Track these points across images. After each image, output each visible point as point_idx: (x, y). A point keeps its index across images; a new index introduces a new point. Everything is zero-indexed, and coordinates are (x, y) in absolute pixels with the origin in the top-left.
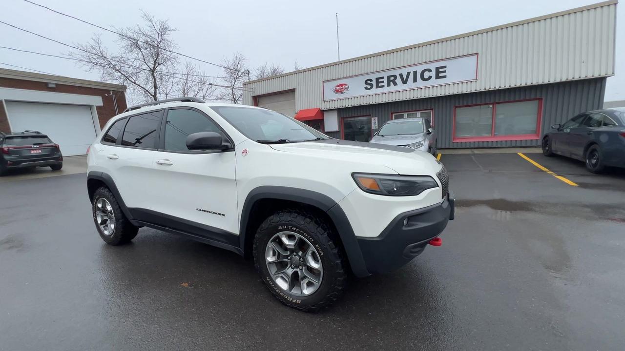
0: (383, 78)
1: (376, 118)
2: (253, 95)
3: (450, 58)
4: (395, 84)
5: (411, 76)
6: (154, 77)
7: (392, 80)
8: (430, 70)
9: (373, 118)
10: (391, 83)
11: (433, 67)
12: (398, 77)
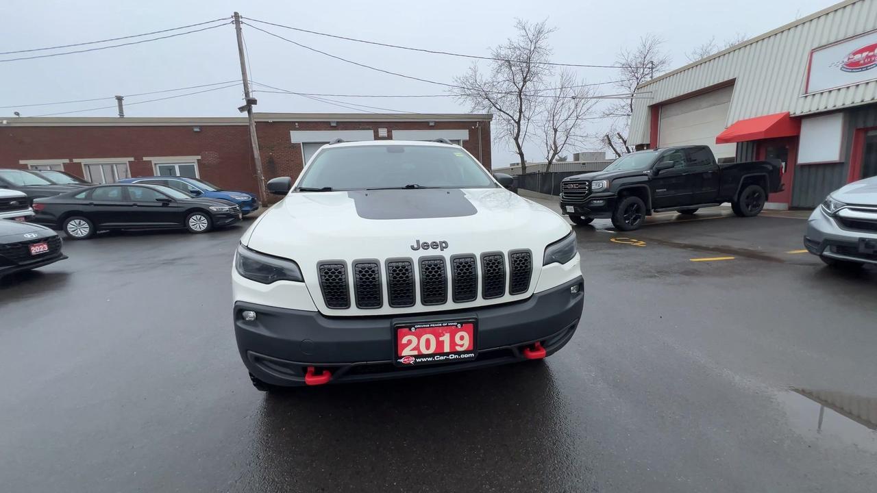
2: (651, 104)
6: (521, 99)
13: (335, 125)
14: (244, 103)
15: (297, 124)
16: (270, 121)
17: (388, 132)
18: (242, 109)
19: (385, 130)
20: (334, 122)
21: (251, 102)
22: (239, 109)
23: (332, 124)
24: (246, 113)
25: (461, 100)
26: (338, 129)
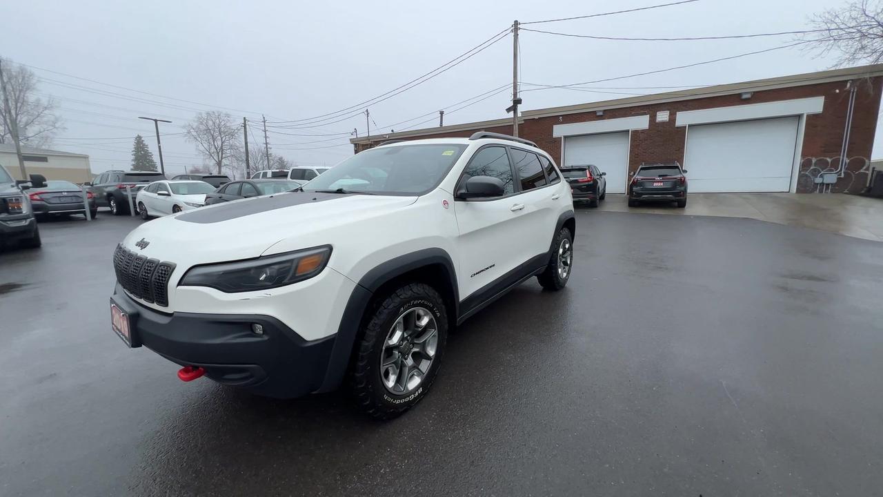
13: (601, 114)
14: (511, 104)
15: (561, 118)
16: (536, 117)
17: (670, 114)
18: (508, 110)
19: (667, 113)
20: (600, 111)
21: (517, 102)
22: (507, 110)
23: (598, 114)
24: (512, 113)
25: (818, 51)
26: (604, 119)
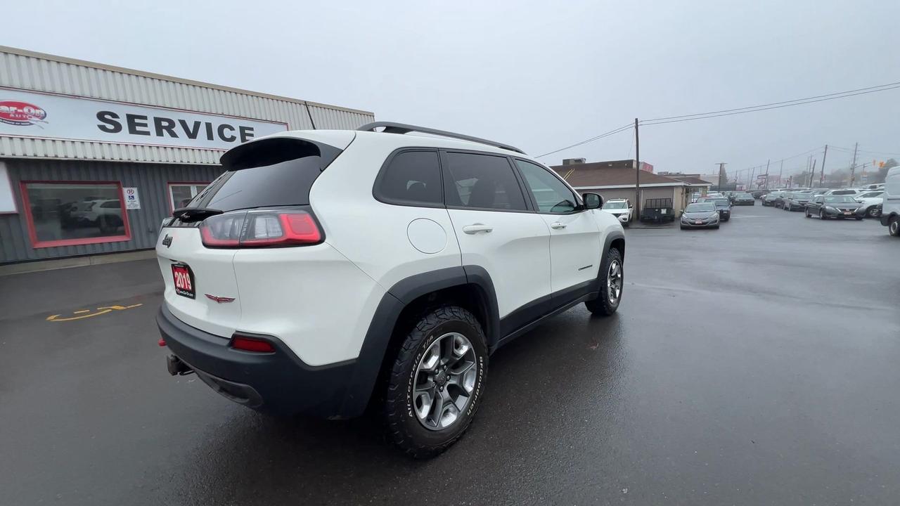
0: (145, 118)
1: (135, 190)
3: (261, 120)
4: (173, 135)
5: (203, 129)
7: (164, 126)
8: (232, 129)
9: (125, 190)
10: (164, 131)
11: (236, 124)
12: (178, 125)
